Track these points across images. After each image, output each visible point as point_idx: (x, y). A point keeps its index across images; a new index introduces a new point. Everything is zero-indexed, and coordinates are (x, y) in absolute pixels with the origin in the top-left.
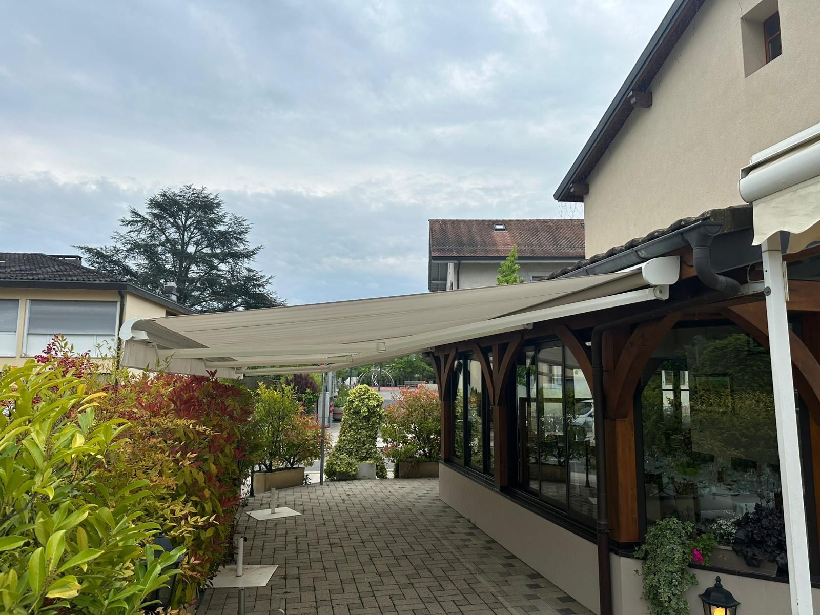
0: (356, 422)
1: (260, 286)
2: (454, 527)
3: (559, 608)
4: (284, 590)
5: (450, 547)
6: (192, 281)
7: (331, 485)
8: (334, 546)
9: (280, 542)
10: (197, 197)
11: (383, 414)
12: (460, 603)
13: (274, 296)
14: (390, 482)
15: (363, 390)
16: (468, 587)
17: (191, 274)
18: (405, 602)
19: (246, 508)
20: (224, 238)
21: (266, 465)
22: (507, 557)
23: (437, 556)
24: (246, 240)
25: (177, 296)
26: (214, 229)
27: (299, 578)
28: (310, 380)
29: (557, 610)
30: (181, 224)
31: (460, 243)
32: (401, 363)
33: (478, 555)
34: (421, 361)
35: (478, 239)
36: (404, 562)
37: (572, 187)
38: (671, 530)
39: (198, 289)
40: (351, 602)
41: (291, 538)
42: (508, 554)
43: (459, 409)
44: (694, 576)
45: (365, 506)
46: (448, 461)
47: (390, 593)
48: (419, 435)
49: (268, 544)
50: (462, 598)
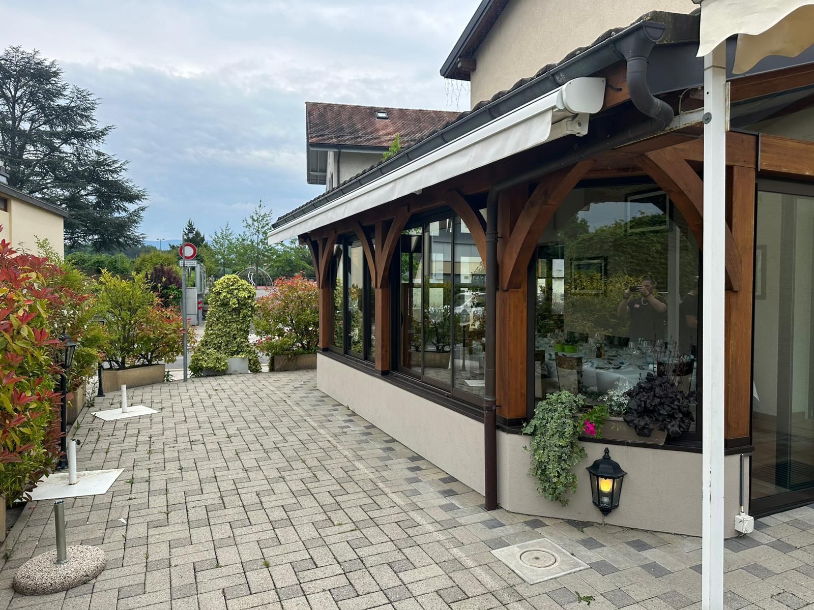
0: (224, 315)
1: (113, 171)
2: (332, 415)
3: (441, 489)
4: (129, 496)
5: (327, 436)
6: (28, 163)
7: (197, 381)
8: (195, 443)
9: (130, 442)
10: (28, 63)
11: (256, 306)
12: (336, 493)
13: (130, 185)
14: (264, 376)
15: (232, 280)
16: (345, 475)
17: (26, 156)
18: (274, 497)
19: (91, 409)
20: (66, 114)
21: (117, 362)
22: (387, 442)
23: (312, 446)
24: (94, 118)
25: (7, 177)
26: (52, 103)
27: (148, 481)
28: (174, 275)
29: (439, 492)
30: (10, 95)
31: (341, 131)
32: (280, 261)
33: (356, 441)
34: (301, 260)
35: (359, 126)
36: (275, 455)
37: (459, 61)
38: (562, 403)
39: (38, 174)
40: (209, 503)
41: (143, 437)
42: (389, 438)
43: (339, 301)
44: (583, 449)
45: (234, 400)
46: (326, 351)
47: (258, 489)
48: (296, 328)
49: (115, 446)
50: (339, 487)
